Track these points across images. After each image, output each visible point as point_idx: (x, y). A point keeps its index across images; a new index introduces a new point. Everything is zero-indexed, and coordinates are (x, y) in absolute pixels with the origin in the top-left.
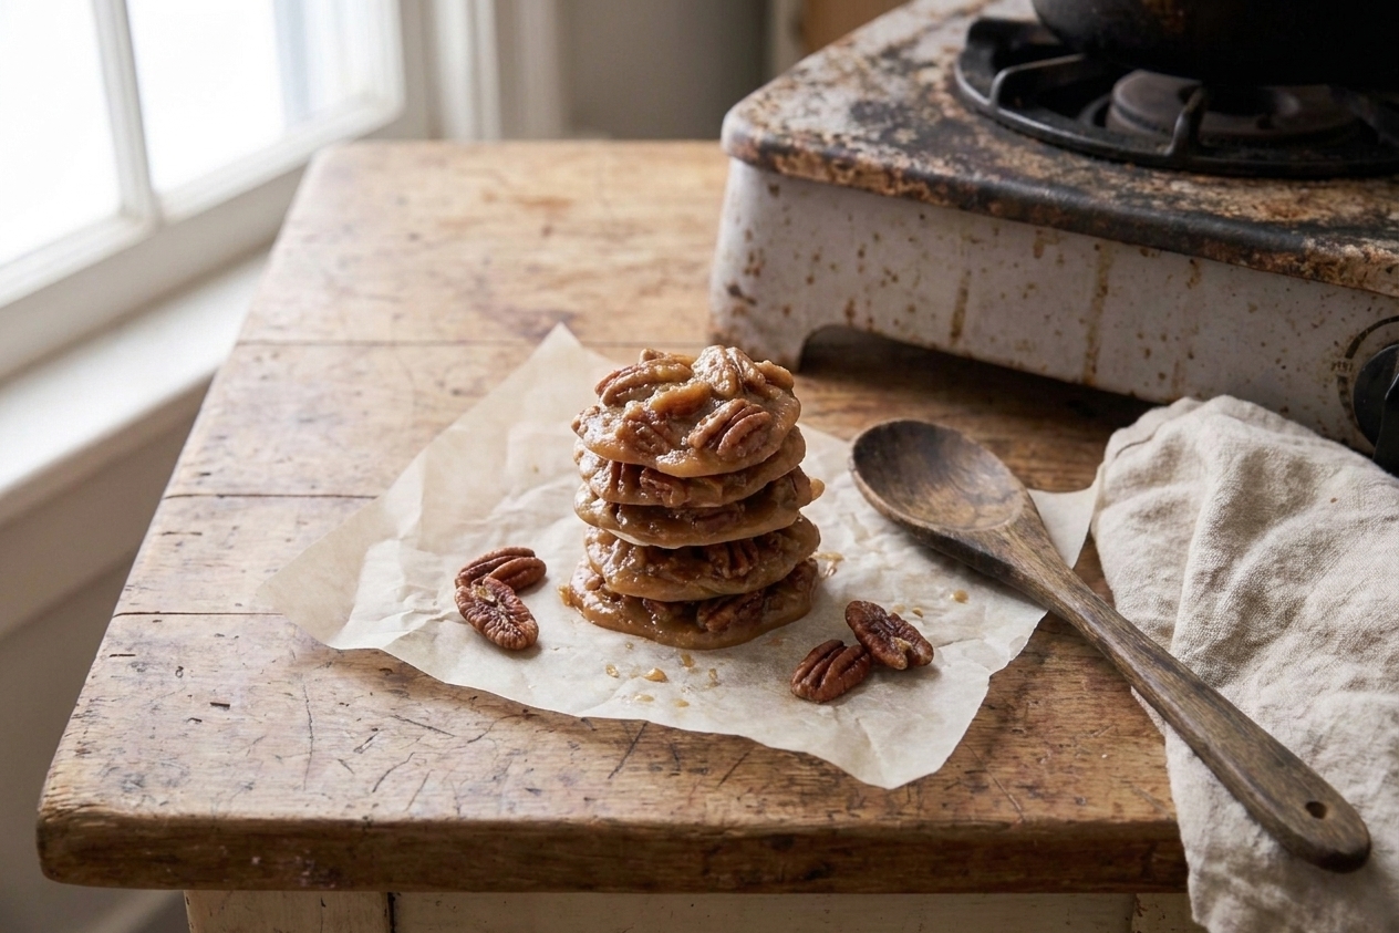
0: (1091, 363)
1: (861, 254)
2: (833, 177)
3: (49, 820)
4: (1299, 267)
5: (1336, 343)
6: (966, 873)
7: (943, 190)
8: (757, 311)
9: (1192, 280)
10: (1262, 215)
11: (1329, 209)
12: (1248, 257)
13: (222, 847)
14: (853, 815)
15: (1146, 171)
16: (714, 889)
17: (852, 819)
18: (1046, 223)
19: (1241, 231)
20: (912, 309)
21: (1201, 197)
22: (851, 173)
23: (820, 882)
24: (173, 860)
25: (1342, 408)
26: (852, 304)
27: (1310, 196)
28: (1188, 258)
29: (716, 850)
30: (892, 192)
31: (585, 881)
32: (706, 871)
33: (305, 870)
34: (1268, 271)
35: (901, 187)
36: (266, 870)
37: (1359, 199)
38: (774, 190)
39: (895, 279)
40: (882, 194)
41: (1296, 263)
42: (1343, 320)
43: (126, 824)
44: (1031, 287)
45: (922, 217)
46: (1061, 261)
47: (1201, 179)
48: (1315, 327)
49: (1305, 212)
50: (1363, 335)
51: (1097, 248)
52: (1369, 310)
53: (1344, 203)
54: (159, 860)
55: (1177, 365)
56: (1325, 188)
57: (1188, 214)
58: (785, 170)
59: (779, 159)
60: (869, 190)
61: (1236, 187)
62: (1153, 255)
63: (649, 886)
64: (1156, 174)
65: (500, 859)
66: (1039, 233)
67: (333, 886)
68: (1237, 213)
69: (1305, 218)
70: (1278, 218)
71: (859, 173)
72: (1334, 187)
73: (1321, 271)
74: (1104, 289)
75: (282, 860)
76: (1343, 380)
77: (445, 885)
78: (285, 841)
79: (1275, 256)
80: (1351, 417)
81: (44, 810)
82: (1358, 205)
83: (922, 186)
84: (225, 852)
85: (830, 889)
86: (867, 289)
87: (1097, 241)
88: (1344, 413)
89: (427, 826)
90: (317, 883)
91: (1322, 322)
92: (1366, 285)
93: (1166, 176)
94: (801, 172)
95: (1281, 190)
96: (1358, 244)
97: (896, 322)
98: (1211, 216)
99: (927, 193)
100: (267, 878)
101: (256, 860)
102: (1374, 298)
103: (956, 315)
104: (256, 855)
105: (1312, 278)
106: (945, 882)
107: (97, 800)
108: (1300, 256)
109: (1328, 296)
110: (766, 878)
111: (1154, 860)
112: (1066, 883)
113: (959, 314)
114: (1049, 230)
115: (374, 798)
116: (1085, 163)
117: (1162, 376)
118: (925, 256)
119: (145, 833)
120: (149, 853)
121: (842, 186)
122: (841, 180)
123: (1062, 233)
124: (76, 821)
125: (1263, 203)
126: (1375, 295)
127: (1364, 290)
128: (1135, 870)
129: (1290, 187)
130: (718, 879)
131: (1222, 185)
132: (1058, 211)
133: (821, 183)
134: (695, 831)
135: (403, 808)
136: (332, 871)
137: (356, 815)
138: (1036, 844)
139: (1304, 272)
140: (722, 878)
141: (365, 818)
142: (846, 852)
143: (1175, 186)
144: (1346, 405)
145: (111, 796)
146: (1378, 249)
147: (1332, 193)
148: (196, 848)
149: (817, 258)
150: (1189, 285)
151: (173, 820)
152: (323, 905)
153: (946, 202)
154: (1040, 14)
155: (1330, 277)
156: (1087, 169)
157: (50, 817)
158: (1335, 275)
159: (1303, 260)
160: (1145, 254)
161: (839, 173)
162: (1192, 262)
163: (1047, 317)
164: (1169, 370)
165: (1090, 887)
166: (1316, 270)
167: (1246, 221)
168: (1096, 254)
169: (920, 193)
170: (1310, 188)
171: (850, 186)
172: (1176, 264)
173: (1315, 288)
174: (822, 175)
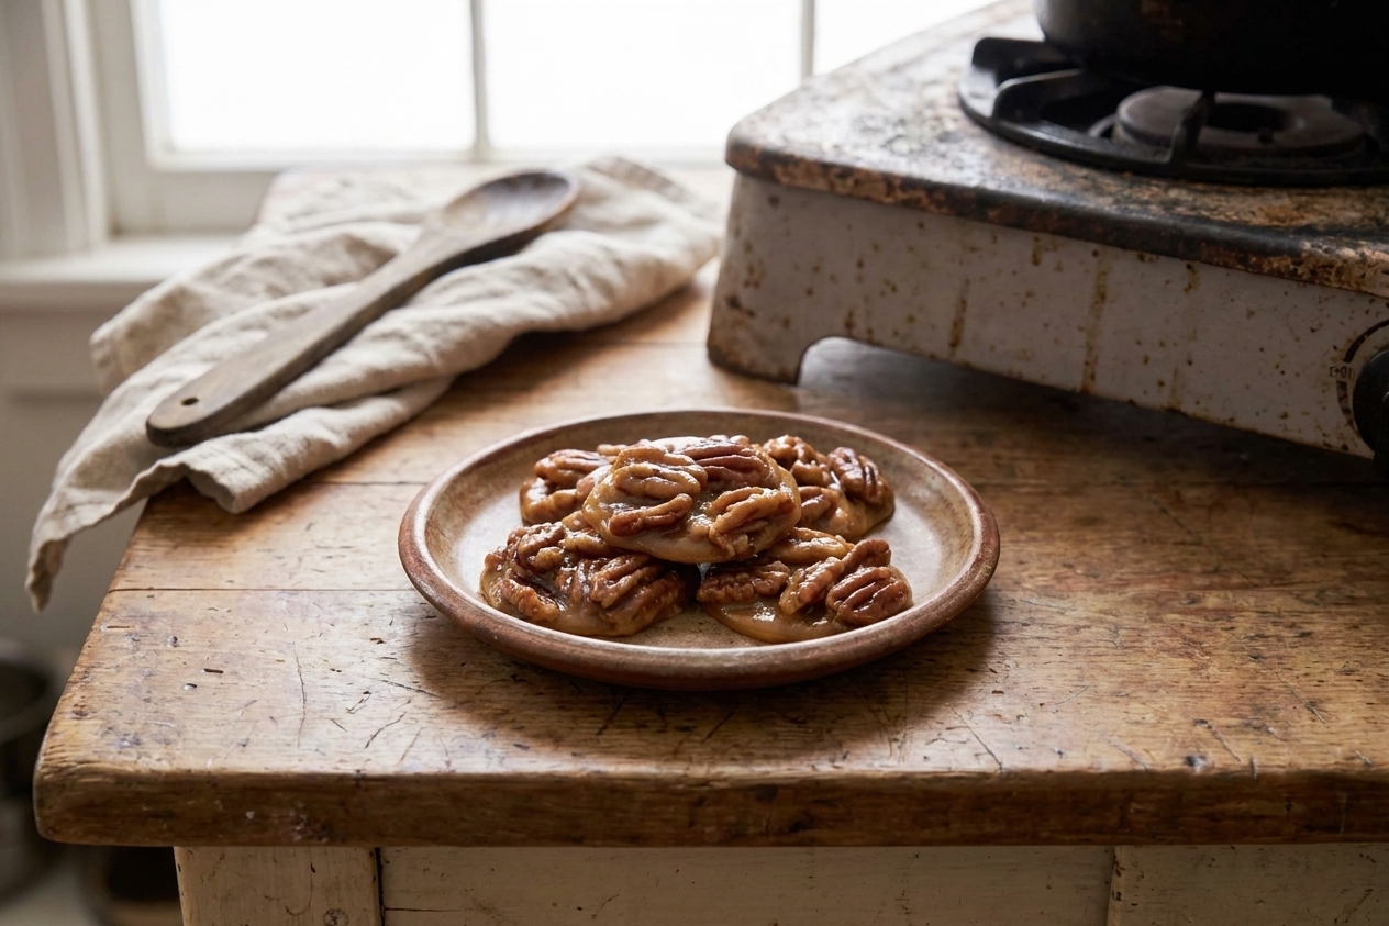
0: (1090, 372)
1: (860, 264)
2: (832, 185)
3: (46, 777)
4: (1296, 270)
5: (1335, 348)
6: (946, 824)
7: (941, 197)
8: (756, 323)
9: (1190, 287)
10: (1260, 220)
11: (1328, 215)
12: (1244, 261)
13: (217, 802)
14: (835, 767)
15: (1145, 180)
16: (699, 841)
17: (835, 770)
18: (1045, 229)
19: (1238, 234)
20: (911, 319)
21: (1198, 204)
22: (850, 182)
23: (802, 834)
24: (171, 815)
25: (1341, 414)
26: (851, 314)
27: (1308, 203)
28: (1185, 263)
29: (700, 802)
30: (889, 200)
31: (571, 835)
32: (692, 824)
33: (298, 824)
34: (1264, 274)
35: (900, 195)
36: (261, 823)
37: (1359, 206)
38: (774, 201)
39: (894, 289)
40: (880, 203)
41: (1292, 267)
42: (1342, 323)
43: (122, 779)
44: (1029, 295)
45: (921, 226)
46: (1059, 268)
47: (1200, 187)
48: (1313, 330)
49: (1303, 218)
50: (1361, 339)
51: (1095, 254)
52: (1367, 312)
53: (1344, 209)
54: (156, 816)
55: (1176, 372)
56: (1324, 196)
57: (1186, 218)
58: (785, 180)
59: (779, 170)
60: (867, 199)
61: (1232, 194)
62: (1151, 260)
63: (635, 839)
64: (1154, 182)
65: (490, 812)
66: (1037, 239)
67: (325, 840)
68: (1235, 218)
69: (1304, 222)
70: (1275, 223)
71: (857, 182)
72: (1335, 195)
73: (1319, 274)
74: (1102, 296)
75: (275, 815)
76: (1343, 386)
77: (436, 839)
78: (279, 795)
79: (1272, 259)
80: (1350, 423)
81: (43, 767)
82: (1356, 211)
83: (921, 194)
84: (221, 808)
85: (812, 842)
86: (866, 300)
87: (1094, 246)
88: (1343, 419)
89: (419, 780)
90: (311, 837)
91: (1321, 325)
92: (1364, 288)
93: (1163, 184)
94: (801, 182)
95: (1278, 197)
96: (1354, 247)
97: (896, 333)
98: (1207, 220)
99: (925, 201)
100: (262, 834)
101: (250, 815)
102: (1372, 301)
103: (956, 324)
104: (250, 810)
105: (1311, 281)
106: (926, 834)
107: (94, 757)
108: (1297, 260)
109: (1327, 299)
110: (752, 830)
111: (1132, 810)
112: (1045, 834)
113: (958, 324)
114: (1046, 239)
115: (366, 754)
116: (1084, 172)
117: (1161, 384)
118: (924, 265)
119: (141, 788)
120: (145, 809)
121: (843, 196)
122: (840, 189)
123: (1060, 240)
124: (75, 776)
125: (1261, 209)
126: (1373, 298)
127: (1360, 292)
128: (1114, 821)
129: (1290, 195)
130: (703, 832)
131: (1220, 192)
132: (1055, 217)
133: (820, 193)
134: (680, 783)
135: (396, 762)
136: (324, 827)
137: (349, 769)
138: (1015, 794)
139: (1301, 276)
140: (708, 830)
141: (358, 771)
142: (830, 803)
143: (1173, 193)
144: (1346, 411)
145: (109, 753)
146: (1375, 252)
147: (1330, 200)
148: (191, 803)
149: (816, 269)
150: (1186, 290)
151: (168, 775)
152: (313, 870)
153: (944, 210)
154: (1045, 33)
155: (1328, 279)
156: (1085, 178)
157: (48, 774)
158: (1332, 278)
159: (1299, 263)
160: (1141, 258)
161: (838, 182)
162: (1189, 267)
163: (1046, 325)
164: (1168, 378)
165: (1067, 838)
166: (1313, 272)
167: (1245, 226)
168: (1093, 261)
169: (918, 201)
170: (1310, 195)
171: (850, 196)
172: (1174, 270)
173: (1314, 291)
174: (821, 184)
